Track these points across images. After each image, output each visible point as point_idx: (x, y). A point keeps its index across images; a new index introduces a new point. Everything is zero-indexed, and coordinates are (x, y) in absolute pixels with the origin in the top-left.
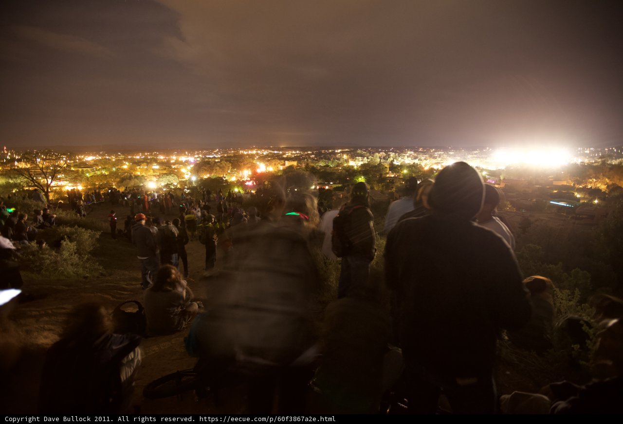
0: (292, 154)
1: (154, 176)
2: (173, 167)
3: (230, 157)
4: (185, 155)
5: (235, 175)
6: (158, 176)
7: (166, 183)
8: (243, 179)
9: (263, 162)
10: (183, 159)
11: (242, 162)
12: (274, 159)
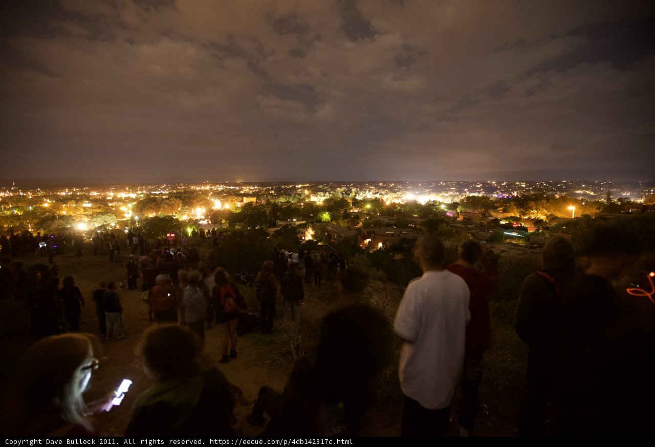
0: (250, 189)
1: (87, 215)
2: (110, 205)
3: (180, 193)
4: (125, 190)
5: (186, 213)
6: (91, 215)
7: (100, 224)
8: (197, 218)
9: (218, 198)
10: (122, 195)
11: (194, 199)
12: (231, 195)
